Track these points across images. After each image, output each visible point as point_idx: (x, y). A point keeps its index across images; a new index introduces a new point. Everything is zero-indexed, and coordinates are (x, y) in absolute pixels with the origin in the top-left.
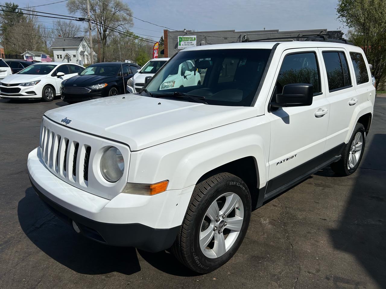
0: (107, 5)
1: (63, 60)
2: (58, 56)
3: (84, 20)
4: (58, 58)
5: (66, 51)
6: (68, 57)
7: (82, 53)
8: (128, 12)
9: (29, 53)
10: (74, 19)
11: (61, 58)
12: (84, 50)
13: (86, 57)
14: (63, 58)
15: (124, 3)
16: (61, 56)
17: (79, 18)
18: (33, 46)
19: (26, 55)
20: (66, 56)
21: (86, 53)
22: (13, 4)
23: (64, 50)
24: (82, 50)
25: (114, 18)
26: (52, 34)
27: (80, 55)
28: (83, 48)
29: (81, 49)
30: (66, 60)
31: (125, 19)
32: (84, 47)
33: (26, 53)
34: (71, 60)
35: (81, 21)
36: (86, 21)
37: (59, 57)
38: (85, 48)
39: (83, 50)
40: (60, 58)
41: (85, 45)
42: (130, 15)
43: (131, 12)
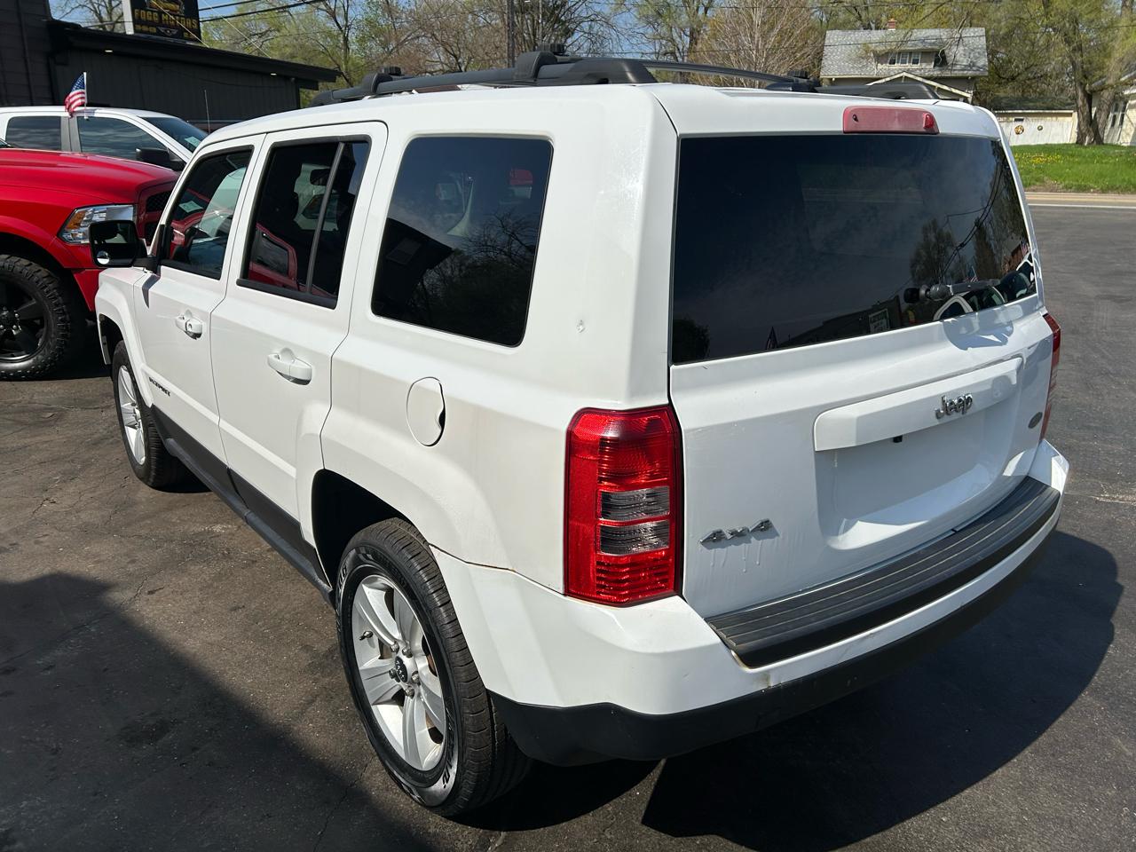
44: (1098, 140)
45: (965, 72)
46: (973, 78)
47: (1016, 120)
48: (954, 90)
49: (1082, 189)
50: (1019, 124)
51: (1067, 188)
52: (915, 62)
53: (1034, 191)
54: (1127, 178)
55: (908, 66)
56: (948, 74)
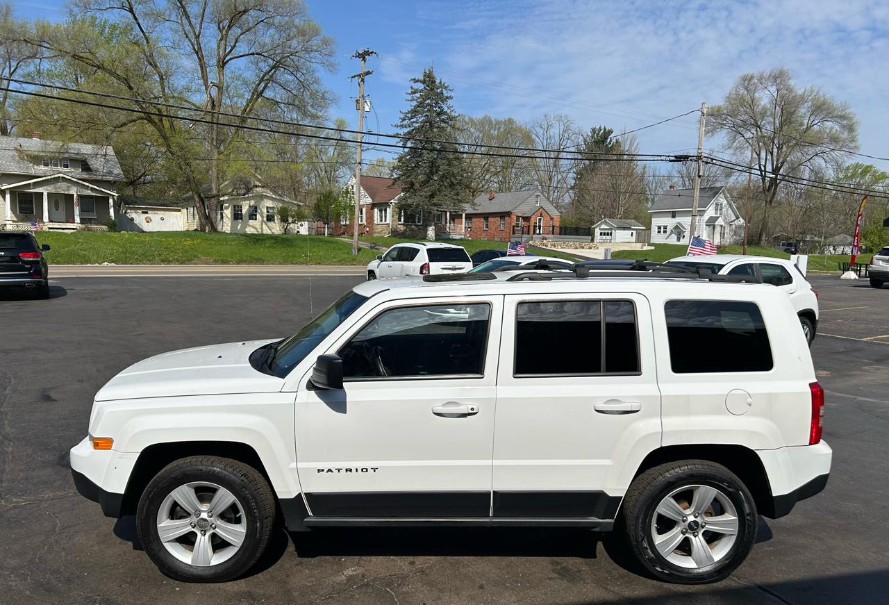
0: (792, 113)
1: (668, 237)
2: (659, 228)
3: (687, 158)
4: (659, 232)
5: (677, 218)
6: (679, 231)
7: (711, 223)
8: (845, 122)
9: (606, 222)
10: (663, 158)
11: (665, 232)
12: (718, 215)
13: (718, 229)
14: (668, 232)
15: (837, 103)
16: (665, 228)
17: (676, 157)
18: (618, 209)
19: (601, 227)
20: (677, 227)
21: (720, 222)
22: (605, 129)
23: (674, 215)
24: (714, 215)
25: (805, 140)
26: (666, 182)
27: (706, 225)
28: (716, 210)
29: (710, 212)
30: (674, 237)
31: (834, 139)
32: (719, 207)
33: (601, 224)
34: (684, 237)
35: (681, 161)
36: (691, 160)
37: (662, 230)
38: (721, 210)
39: (716, 214)
40: (662, 232)
41: (721, 204)
42: (851, 129)
43: (855, 120)
44: (214, 229)
45: (108, 177)
46: (115, 182)
47: (143, 213)
48: (103, 190)
49: (225, 262)
50: (146, 215)
51: (216, 262)
52: (66, 166)
53: (195, 264)
54: (248, 254)
55: (60, 168)
56: (94, 177)
